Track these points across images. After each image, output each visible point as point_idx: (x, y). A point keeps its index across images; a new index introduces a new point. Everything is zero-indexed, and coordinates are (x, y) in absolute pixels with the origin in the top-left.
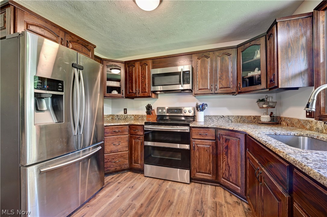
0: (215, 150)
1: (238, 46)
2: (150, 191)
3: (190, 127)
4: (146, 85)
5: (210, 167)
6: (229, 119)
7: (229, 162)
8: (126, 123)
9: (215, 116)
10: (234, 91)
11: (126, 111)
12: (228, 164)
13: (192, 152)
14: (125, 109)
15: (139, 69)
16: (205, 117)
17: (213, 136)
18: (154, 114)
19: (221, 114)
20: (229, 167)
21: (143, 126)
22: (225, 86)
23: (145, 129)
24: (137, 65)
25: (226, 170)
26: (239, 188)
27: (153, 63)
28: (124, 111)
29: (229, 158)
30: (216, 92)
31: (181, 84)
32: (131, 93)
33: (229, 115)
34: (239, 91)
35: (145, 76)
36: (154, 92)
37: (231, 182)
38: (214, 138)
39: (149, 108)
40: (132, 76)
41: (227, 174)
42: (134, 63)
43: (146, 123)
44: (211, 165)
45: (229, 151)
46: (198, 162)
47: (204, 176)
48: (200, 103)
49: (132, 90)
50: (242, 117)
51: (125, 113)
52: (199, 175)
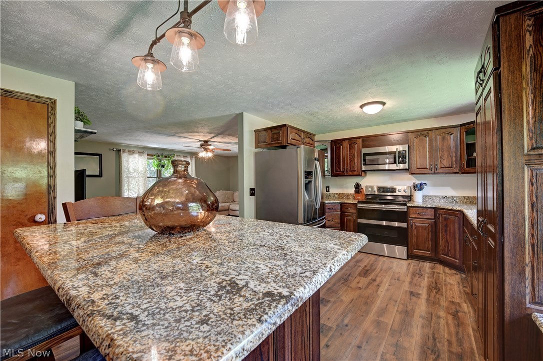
0: (434, 229)
1: (462, 125)
2: (368, 260)
3: (407, 206)
4: (355, 163)
5: (429, 244)
6: (453, 199)
7: (448, 239)
8: (339, 202)
9: (436, 197)
10: (457, 171)
11: (329, 189)
12: (447, 241)
13: (409, 231)
14: (327, 187)
15: (347, 147)
16: (424, 197)
17: (431, 215)
18: (363, 193)
19: (444, 195)
20: (448, 243)
21: (356, 204)
22: (447, 166)
23: (358, 207)
24: (345, 144)
25: (445, 246)
26: (457, 261)
27: (363, 141)
28: (326, 189)
29: (448, 235)
30: (436, 172)
31: (396, 163)
32: (338, 171)
33: (452, 195)
34: (463, 171)
35: (354, 155)
36: (365, 171)
37: (449, 257)
38: (433, 217)
39: (357, 186)
40: (340, 154)
41: (446, 250)
42: (342, 142)
43: (359, 202)
44: (430, 243)
45: (448, 229)
46: (415, 240)
47: (422, 253)
48: (418, 182)
49: (340, 168)
50: (469, 197)
51: (327, 191)
52: (417, 252)
